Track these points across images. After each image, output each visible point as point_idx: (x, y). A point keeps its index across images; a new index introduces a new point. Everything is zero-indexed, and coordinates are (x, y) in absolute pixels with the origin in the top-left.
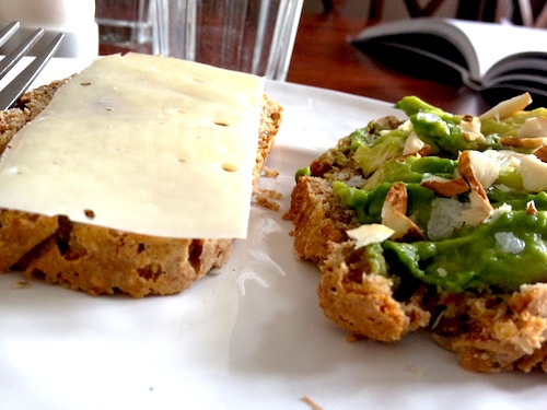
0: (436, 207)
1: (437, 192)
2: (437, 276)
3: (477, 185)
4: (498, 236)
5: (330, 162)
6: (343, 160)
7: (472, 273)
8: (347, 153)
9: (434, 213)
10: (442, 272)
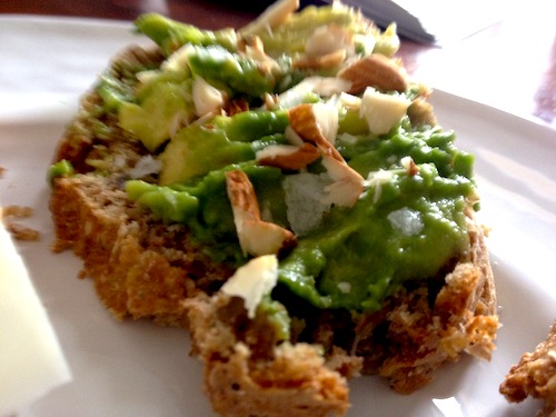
0: (290, 190)
1: (284, 168)
2: (341, 295)
3: (328, 147)
4: (393, 217)
5: (87, 139)
6: (105, 130)
7: (388, 280)
8: (103, 118)
9: (289, 199)
10: (344, 287)
